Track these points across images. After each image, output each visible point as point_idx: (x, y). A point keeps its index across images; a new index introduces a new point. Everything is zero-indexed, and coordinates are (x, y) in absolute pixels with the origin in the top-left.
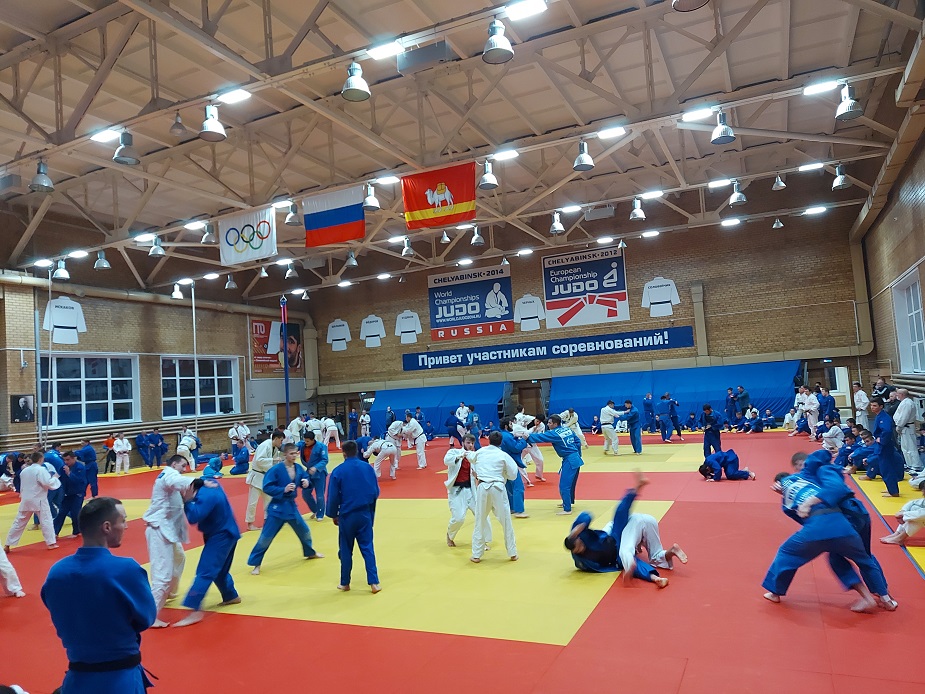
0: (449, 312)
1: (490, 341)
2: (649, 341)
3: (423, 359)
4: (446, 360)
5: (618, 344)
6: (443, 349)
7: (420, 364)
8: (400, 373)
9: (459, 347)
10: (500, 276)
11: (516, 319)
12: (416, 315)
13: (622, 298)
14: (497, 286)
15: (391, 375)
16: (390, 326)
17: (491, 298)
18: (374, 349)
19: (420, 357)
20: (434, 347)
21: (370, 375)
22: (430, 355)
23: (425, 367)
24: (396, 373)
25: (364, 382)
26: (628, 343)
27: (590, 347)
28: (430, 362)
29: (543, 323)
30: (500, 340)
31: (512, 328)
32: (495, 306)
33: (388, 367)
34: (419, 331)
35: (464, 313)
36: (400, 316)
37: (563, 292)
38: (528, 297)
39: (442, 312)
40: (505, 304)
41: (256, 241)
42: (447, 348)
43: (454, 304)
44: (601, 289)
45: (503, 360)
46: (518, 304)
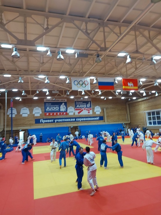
0: (50, 108)
1: (61, 117)
2: (95, 119)
3: (42, 121)
4: (49, 121)
5: (90, 119)
6: (48, 118)
7: (41, 122)
8: (34, 124)
9: (53, 118)
10: (64, 101)
11: (68, 112)
12: (40, 109)
13: (91, 109)
14: (63, 104)
15: (31, 125)
16: (31, 111)
17: (62, 106)
18: (26, 117)
19: (41, 120)
20: (45, 117)
21: (24, 125)
22: (44, 119)
23: (42, 123)
24: (33, 124)
25: (21, 127)
26: (92, 119)
27: (84, 119)
28: (44, 121)
29: (74, 113)
30: (64, 117)
31: (67, 114)
32: (63, 108)
33: (30, 123)
34: (41, 113)
35: (54, 109)
36: (35, 109)
37: (79, 107)
38: (71, 107)
39: (48, 109)
40: (65, 108)
41: (84, 85)
42: (49, 118)
43: (52, 107)
44: (87, 107)
45: (64, 122)
46: (69, 109)
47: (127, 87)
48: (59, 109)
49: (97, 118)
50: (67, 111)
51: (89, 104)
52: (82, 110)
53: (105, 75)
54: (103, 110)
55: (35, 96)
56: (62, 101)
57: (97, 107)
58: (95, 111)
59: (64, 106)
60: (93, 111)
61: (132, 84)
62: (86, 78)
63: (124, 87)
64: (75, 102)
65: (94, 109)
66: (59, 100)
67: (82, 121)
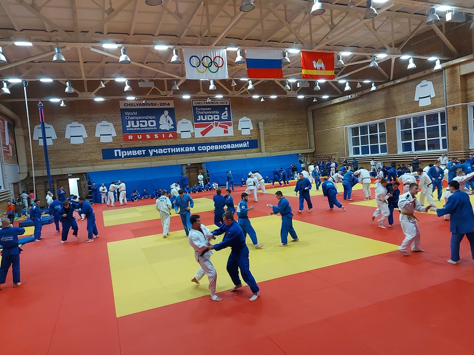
0: (135, 124)
1: (163, 142)
2: (241, 145)
3: (118, 152)
4: (134, 153)
5: (229, 146)
6: (132, 146)
7: (116, 155)
8: (100, 161)
9: (143, 145)
10: (168, 107)
11: (178, 132)
12: (111, 125)
13: (230, 125)
14: (166, 112)
15: (93, 162)
16: (91, 131)
17: (163, 119)
18: (78, 145)
19: (116, 151)
20: (125, 145)
21: (76, 162)
22: (122, 150)
23: (119, 157)
24: (97, 161)
25: (70, 167)
26: (233, 146)
27: (216, 147)
28: (123, 154)
29: (193, 134)
30: (169, 142)
31: (176, 136)
32: (165, 123)
33: (90, 157)
34: (114, 134)
35: (146, 125)
36: (98, 125)
37: (203, 119)
38: (184, 120)
39: (130, 124)
41: (213, 68)
42: (135, 146)
43: (139, 120)
44: (221, 120)
45: (171, 154)
46: (179, 123)
47: (310, 72)
48: (158, 125)
49: (245, 145)
50: (175, 129)
51: (226, 112)
52: (212, 127)
53: (261, 43)
54: (256, 125)
55: (98, 95)
56: (162, 107)
57: (245, 118)
58: (239, 129)
59: (169, 118)
60: (236, 129)
61: (322, 65)
62: (218, 48)
63: (304, 72)
64: (194, 107)
65: (237, 123)
66: (155, 104)
67: (210, 151)
